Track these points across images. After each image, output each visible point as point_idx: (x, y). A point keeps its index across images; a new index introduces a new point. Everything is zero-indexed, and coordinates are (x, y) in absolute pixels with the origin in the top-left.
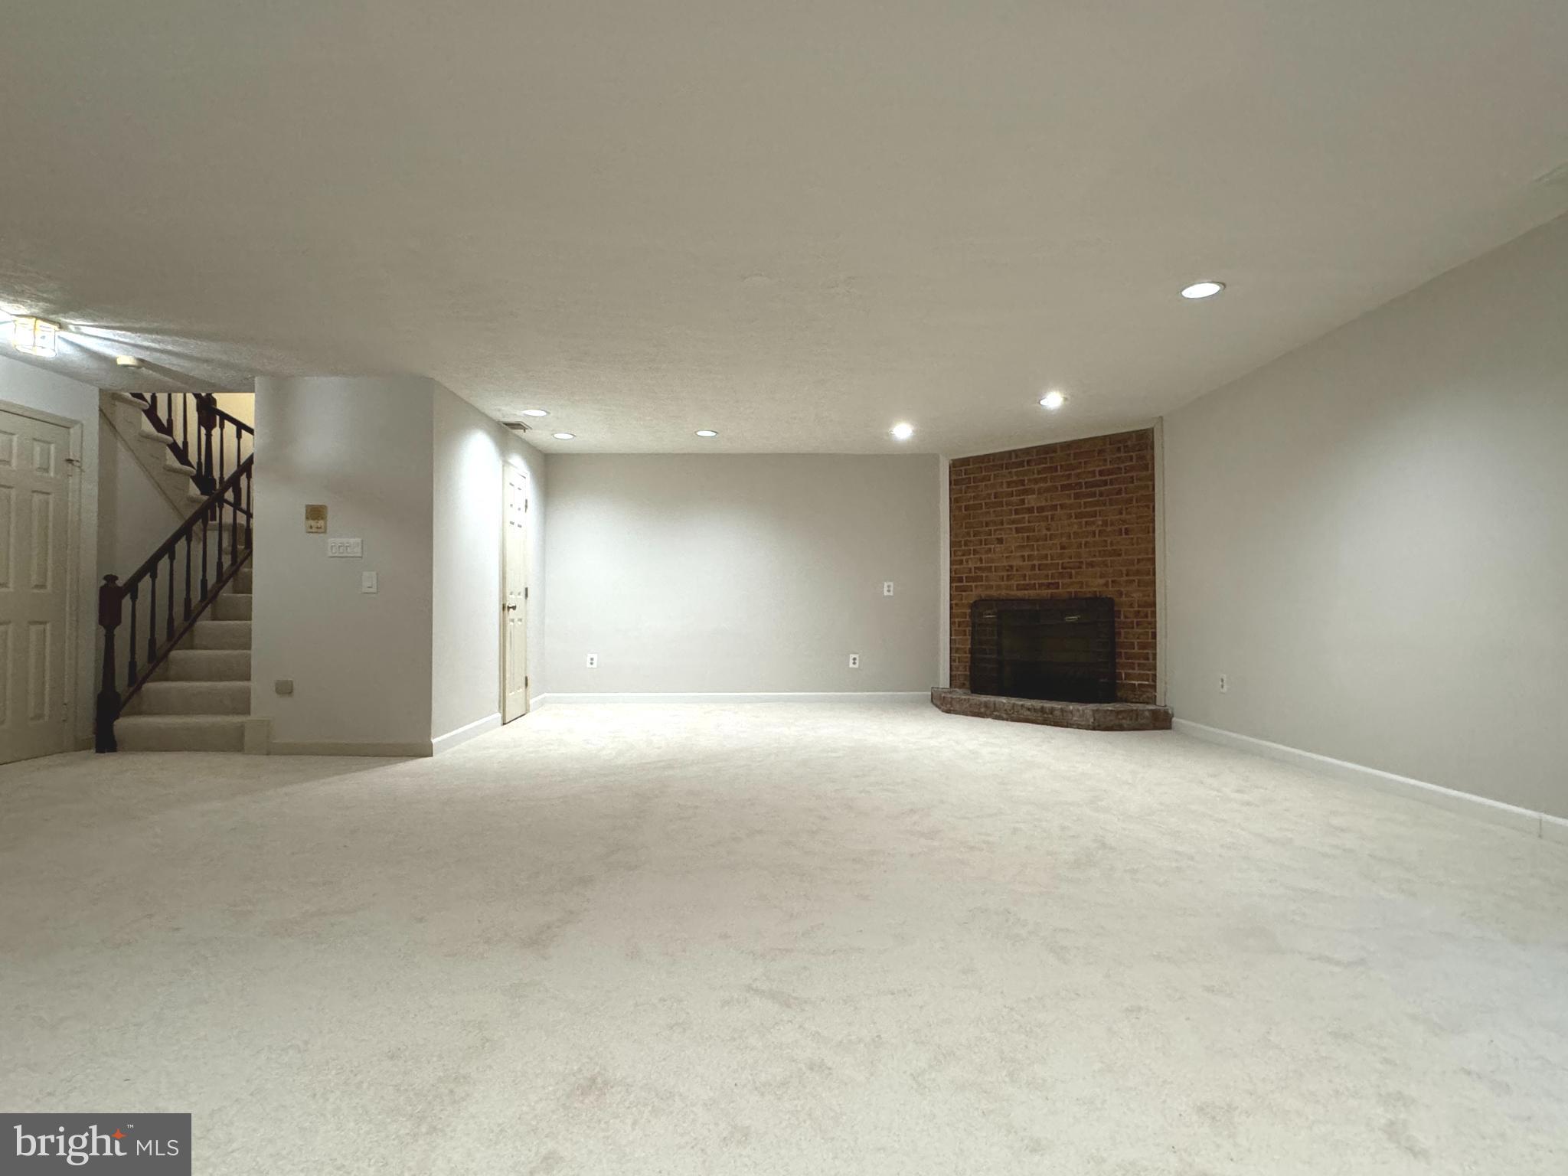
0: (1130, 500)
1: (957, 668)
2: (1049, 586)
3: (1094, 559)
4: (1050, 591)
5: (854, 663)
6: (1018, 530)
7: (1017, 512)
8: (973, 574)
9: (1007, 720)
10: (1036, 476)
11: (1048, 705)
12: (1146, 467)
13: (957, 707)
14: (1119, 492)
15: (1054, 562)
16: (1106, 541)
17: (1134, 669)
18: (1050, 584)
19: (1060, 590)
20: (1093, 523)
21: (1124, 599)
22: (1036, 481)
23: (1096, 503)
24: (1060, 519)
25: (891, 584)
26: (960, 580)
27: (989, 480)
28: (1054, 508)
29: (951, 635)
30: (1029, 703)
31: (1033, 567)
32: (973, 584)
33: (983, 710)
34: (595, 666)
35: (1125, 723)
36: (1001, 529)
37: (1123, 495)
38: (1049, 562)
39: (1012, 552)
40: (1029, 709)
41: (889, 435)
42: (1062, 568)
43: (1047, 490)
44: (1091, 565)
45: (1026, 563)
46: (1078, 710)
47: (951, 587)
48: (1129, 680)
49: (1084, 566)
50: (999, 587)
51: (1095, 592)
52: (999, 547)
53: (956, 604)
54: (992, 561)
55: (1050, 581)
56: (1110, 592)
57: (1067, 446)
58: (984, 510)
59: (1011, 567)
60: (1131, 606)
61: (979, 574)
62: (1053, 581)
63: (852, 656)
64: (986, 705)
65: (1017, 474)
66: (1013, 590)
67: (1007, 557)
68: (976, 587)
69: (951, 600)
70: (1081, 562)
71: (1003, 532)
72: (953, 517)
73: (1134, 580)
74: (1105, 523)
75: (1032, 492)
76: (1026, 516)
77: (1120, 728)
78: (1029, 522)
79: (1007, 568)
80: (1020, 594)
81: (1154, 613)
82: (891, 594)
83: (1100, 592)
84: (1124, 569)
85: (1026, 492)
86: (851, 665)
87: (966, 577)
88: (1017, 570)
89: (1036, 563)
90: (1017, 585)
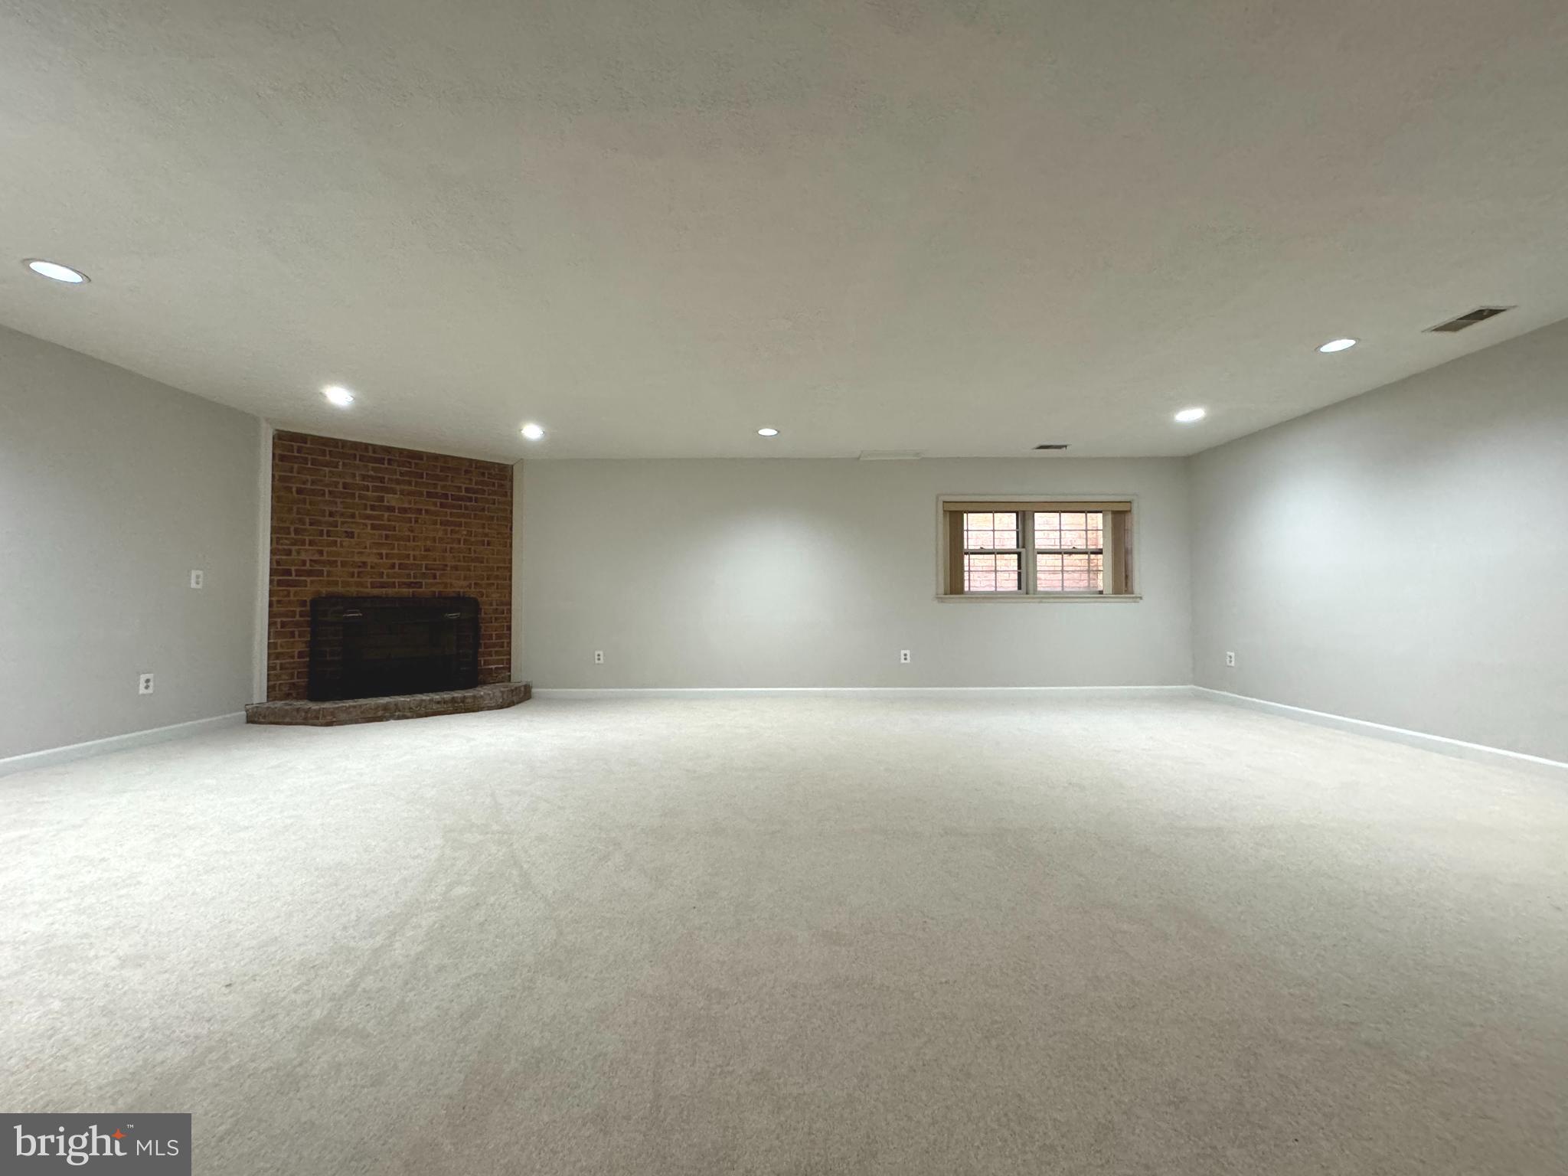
0: (492, 518)
1: (278, 677)
2: (409, 585)
3: (459, 564)
4: (411, 590)
5: (147, 687)
6: (374, 527)
7: (373, 508)
8: (307, 567)
9: (412, 717)
10: (398, 477)
11: (458, 694)
12: (505, 495)
14: (483, 510)
15: (416, 562)
16: (470, 549)
17: (491, 656)
18: (412, 583)
19: (423, 589)
20: (457, 532)
21: (484, 598)
22: (398, 482)
23: (463, 516)
24: (425, 523)
25: (200, 573)
26: (288, 572)
27: (337, 467)
28: (419, 511)
29: (269, 639)
31: (393, 566)
32: (309, 579)
36: (352, 523)
37: (486, 513)
38: (412, 561)
39: (366, 548)
40: (438, 702)
42: (426, 568)
43: (410, 493)
44: (456, 568)
45: (384, 560)
47: (271, 581)
48: (489, 665)
49: (449, 569)
50: (346, 584)
51: (459, 592)
52: (347, 541)
53: (279, 601)
54: (337, 554)
55: (412, 580)
56: (473, 592)
57: (436, 457)
58: (327, 497)
59: (364, 564)
60: (491, 604)
61: (317, 567)
62: (415, 581)
63: (145, 677)
65: (374, 469)
66: (367, 587)
67: (359, 553)
68: (312, 582)
69: (270, 596)
70: (446, 565)
71: (354, 526)
72: (276, 498)
73: (493, 584)
74: (470, 533)
75: (394, 491)
76: (386, 514)
78: (389, 520)
79: (360, 564)
80: (376, 591)
81: (510, 611)
82: (200, 586)
83: (464, 592)
84: (485, 574)
85: (385, 490)
86: (142, 690)
87: (296, 570)
88: (372, 567)
89: (397, 562)
90: (371, 583)
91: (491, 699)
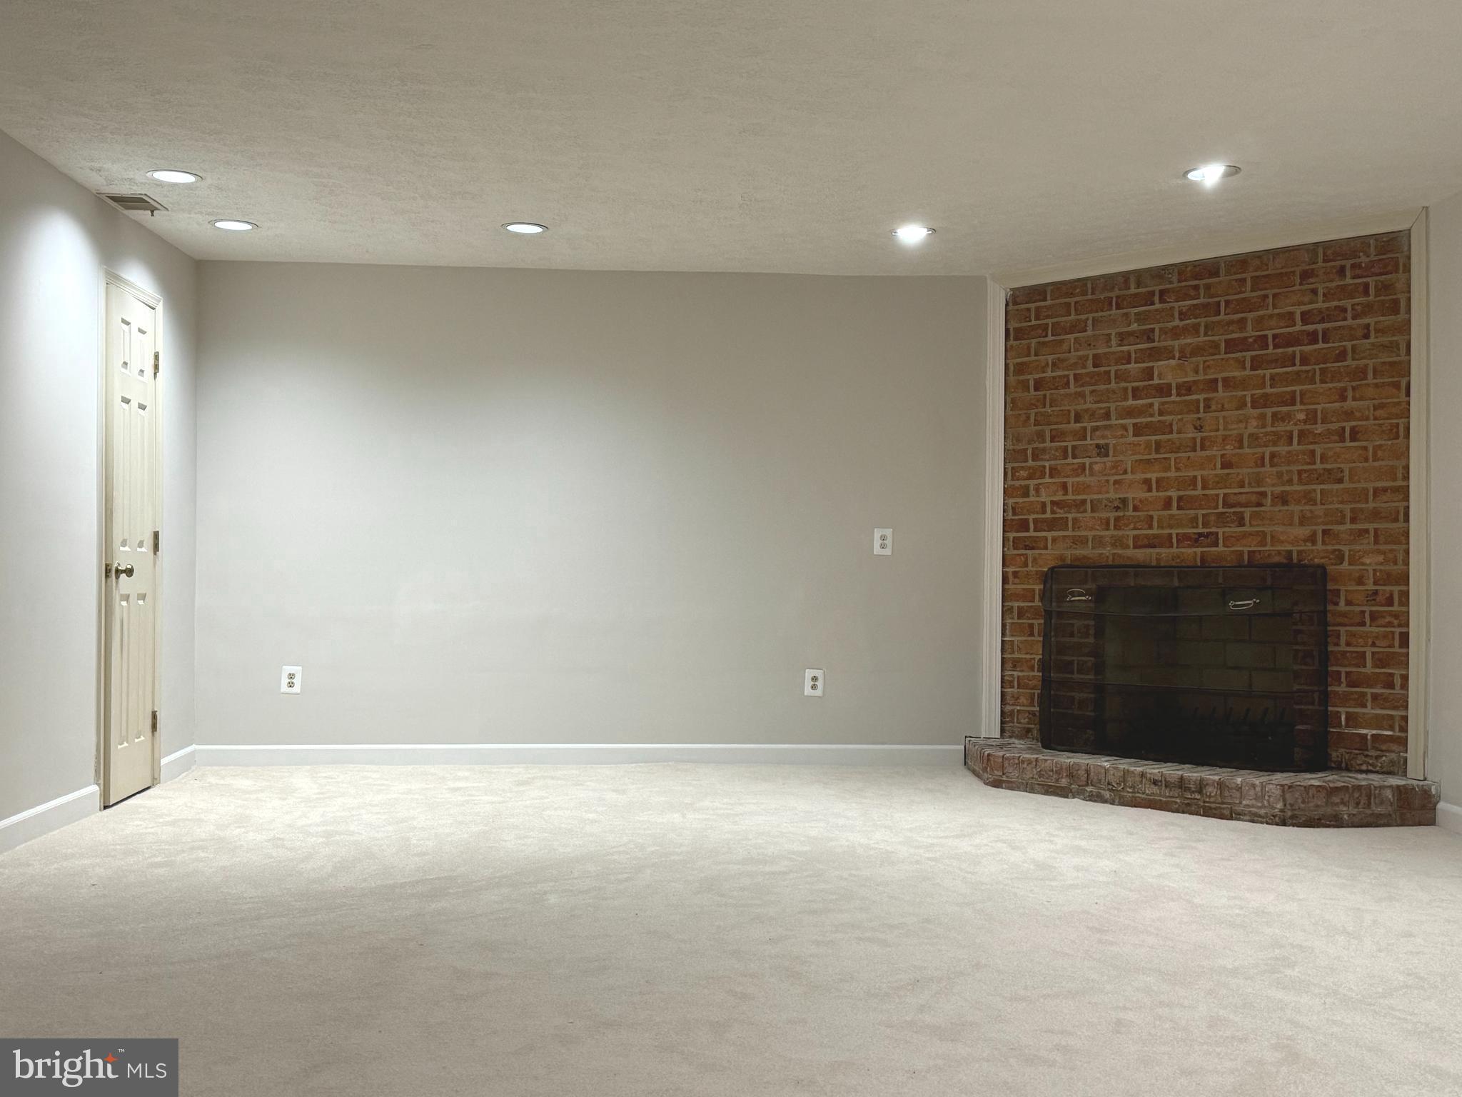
0: (1361, 373)
1: (1016, 699)
2: (1196, 540)
3: (1287, 488)
4: (1199, 551)
5: (814, 687)
6: (1138, 431)
7: (1136, 393)
8: (1048, 515)
9: (1113, 803)
10: (1177, 322)
11: (1193, 773)
12: (1396, 307)
13: (1014, 774)
14: (1342, 355)
15: (1207, 492)
16: (1313, 453)
17: (1364, 706)
18: (1200, 535)
19: (1221, 548)
20: (1286, 418)
21: (1345, 565)
22: (1176, 333)
23: (1297, 378)
24: (1223, 409)
25: (888, 532)
26: (1024, 525)
27: (1084, 330)
28: (1211, 385)
29: (1003, 634)
30: (1155, 769)
31: (1167, 504)
32: (1049, 535)
33: (1064, 782)
34: (297, 689)
35: (1347, 812)
36: (1106, 427)
37: (1349, 362)
38: (1199, 492)
39: (1125, 472)
40: (1155, 783)
41: (888, 241)
42: (1225, 505)
43: (1197, 351)
44: (1283, 499)
45: (1154, 493)
46: (1254, 786)
47: (1005, 540)
48: (1355, 727)
49: (1268, 501)
50: (1099, 542)
51: (1290, 552)
52: (1099, 463)
53: (1015, 574)
54: (1086, 488)
55: (1200, 530)
56: (1318, 553)
57: (1241, 262)
58: (1073, 388)
59: (1124, 501)
60: (1360, 581)
61: (1060, 514)
62: (1205, 530)
63: (810, 673)
64: (1071, 773)
65: (1140, 318)
66: (1127, 547)
67: (1116, 482)
68: (1054, 540)
69: (1004, 565)
70: (1264, 494)
71: (1108, 433)
72: (1011, 403)
73: (1367, 531)
74: (1312, 417)
75: (1166, 353)
76: (1156, 402)
77: (1336, 822)
78: (1161, 413)
79: (1116, 504)
80: (1141, 555)
81: (1406, 598)
82: (888, 552)
83: (1299, 553)
84: (1347, 508)
85: (1155, 354)
86: (808, 691)
87: (1035, 521)
88: (1136, 509)
89: (1174, 494)
90: (1136, 538)
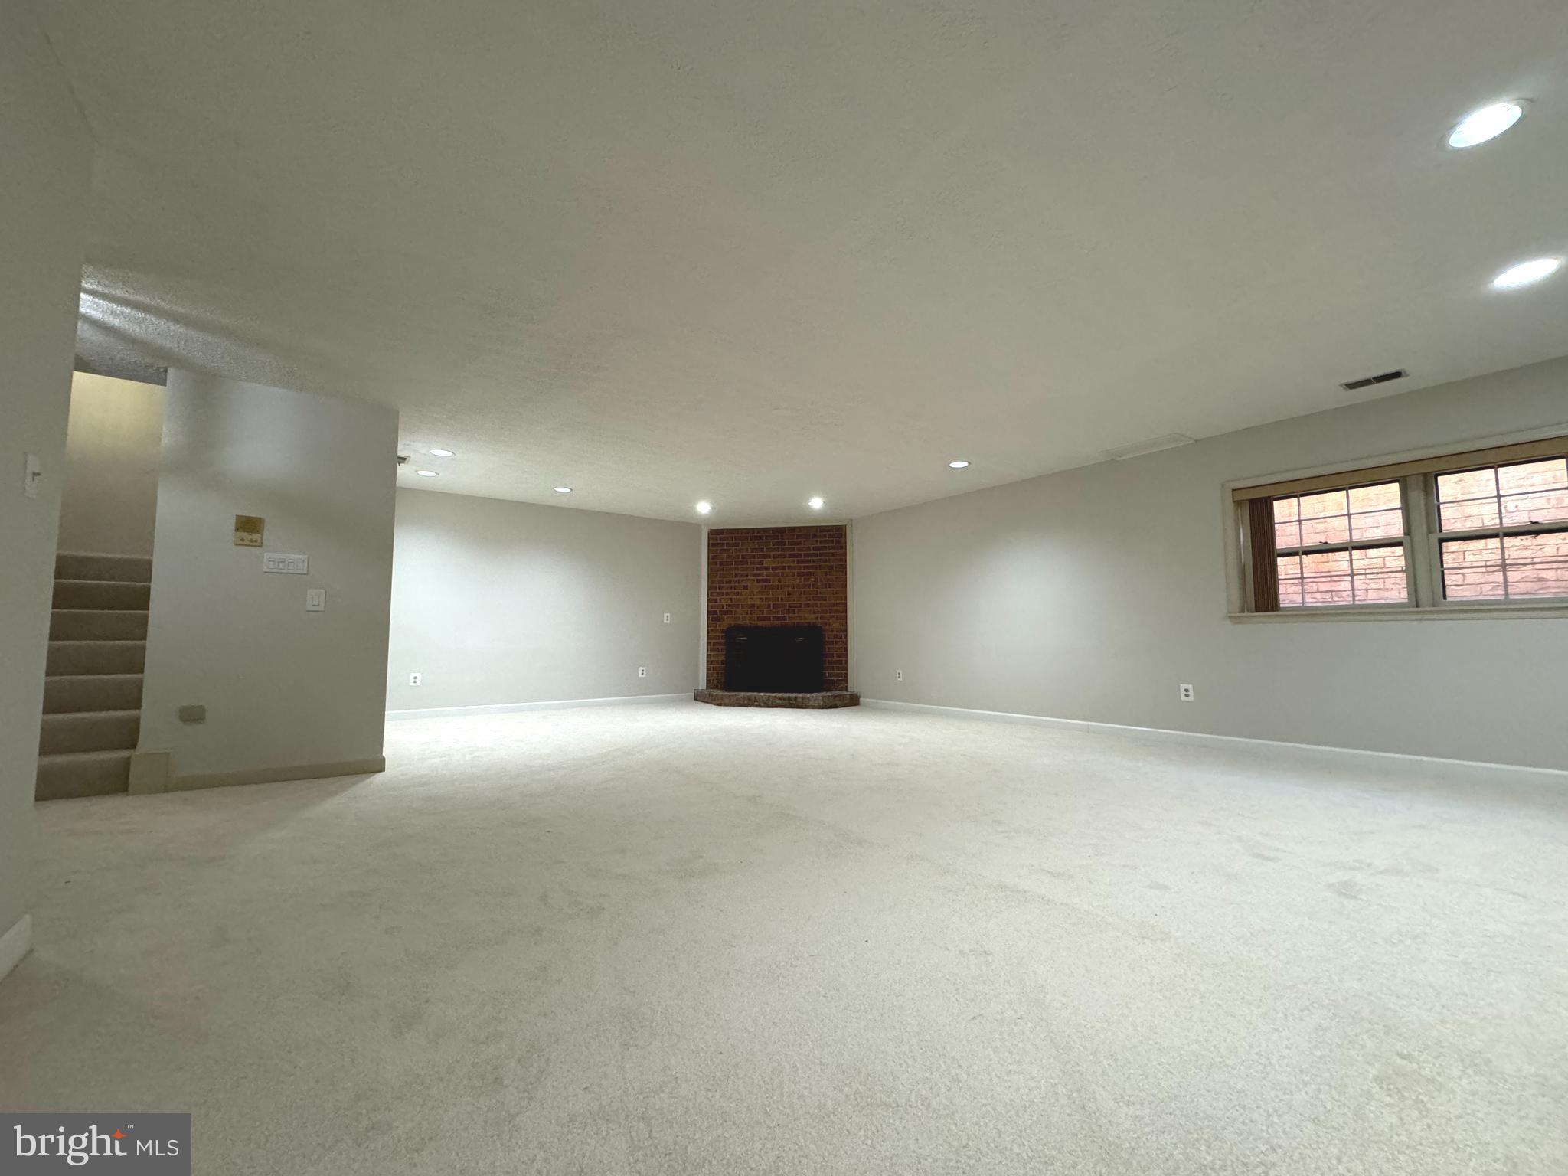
0: (832, 567)
1: (712, 674)
2: (778, 618)
3: (809, 602)
4: (780, 622)
5: (643, 674)
6: (758, 581)
7: (758, 569)
8: (725, 609)
10: (771, 546)
12: (841, 548)
13: (727, 701)
14: (825, 561)
15: (783, 603)
16: (817, 591)
17: (833, 670)
18: (781, 617)
19: (787, 621)
20: (808, 580)
21: (827, 627)
22: (771, 550)
23: (811, 567)
24: (788, 576)
25: (669, 614)
26: (715, 613)
27: (738, 546)
28: (784, 568)
29: (708, 652)
30: (779, 695)
31: (769, 606)
32: (725, 616)
33: (746, 702)
34: (418, 684)
35: (838, 703)
36: (747, 580)
37: (828, 564)
38: (780, 602)
39: (754, 595)
40: (780, 699)
41: (694, 508)
42: (789, 607)
43: (778, 556)
44: (808, 605)
45: (764, 603)
46: (813, 697)
47: (708, 618)
48: (831, 677)
49: (803, 606)
50: (744, 618)
51: (810, 622)
52: (744, 592)
53: (712, 630)
54: (739, 600)
55: (780, 615)
56: (819, 623)
57: (793, 529)
58: (734, 566)
59: (754, 605)
60: (832, 631)
61: (729, 609)
62: (782, 615)
63: (641, 668)
64: (749, 699)
65: (758, 544)
66: (755, 621)
67: (751, 599)
68: (727, 618)
69: (708, 627)
70: (801, 604)
71: (747, 582)
72: (710, 569)
73: (834, 616)
74: (816, 580)
75: (769, 557)
76: (765, 572)
77: (835, 706)
78: (767, 576)
79: (751, 606)
80: (760, 623)
81: (846, 636)
82: (669, 622)
83: (813, 622)
84: (827, 609)
85: (765, 556)
86: (640, 675)
87: (720, 611)
88: (758, 608)
89: (771, 603)
90: (758, 618)
91: (815, 701)
